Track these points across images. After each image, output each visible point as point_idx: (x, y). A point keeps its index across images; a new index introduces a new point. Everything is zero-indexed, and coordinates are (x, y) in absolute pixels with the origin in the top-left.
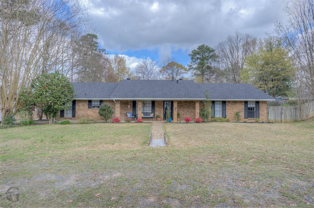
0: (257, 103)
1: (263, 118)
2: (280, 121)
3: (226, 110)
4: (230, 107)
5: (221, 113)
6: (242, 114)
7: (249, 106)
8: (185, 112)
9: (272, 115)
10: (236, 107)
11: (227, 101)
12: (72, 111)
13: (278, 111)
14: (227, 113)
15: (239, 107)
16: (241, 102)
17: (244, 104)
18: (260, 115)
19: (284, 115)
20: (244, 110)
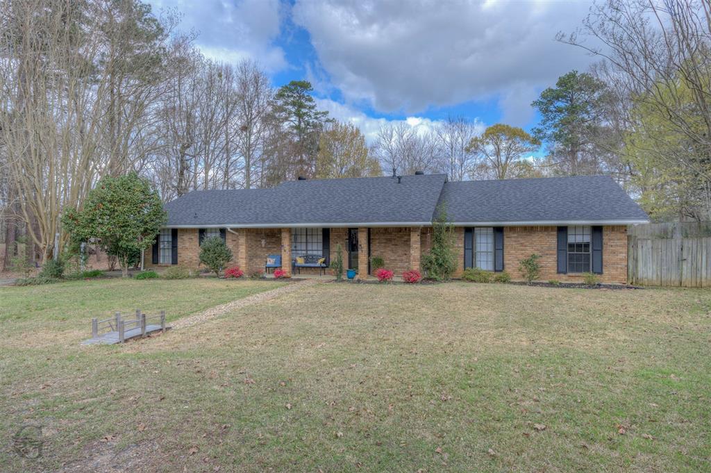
0: (597, 230)
1: (614, 272)
2: (677, 283)
3: (503, 249)
4: (515, 241)
5: (491, 258)
6: (549, 263)
7: (571, 239)
8: (398, 256)
9: (650, 265)
10: (531, 243)
11: (507, 227)
12: (170, 251)
13: (669, 254)
14: (506, 257)
15: (540, 241)
16: (546, 229)
17: (555, 233)
18: (604, 264)
19: (689, 265)
20: (555, 252)
